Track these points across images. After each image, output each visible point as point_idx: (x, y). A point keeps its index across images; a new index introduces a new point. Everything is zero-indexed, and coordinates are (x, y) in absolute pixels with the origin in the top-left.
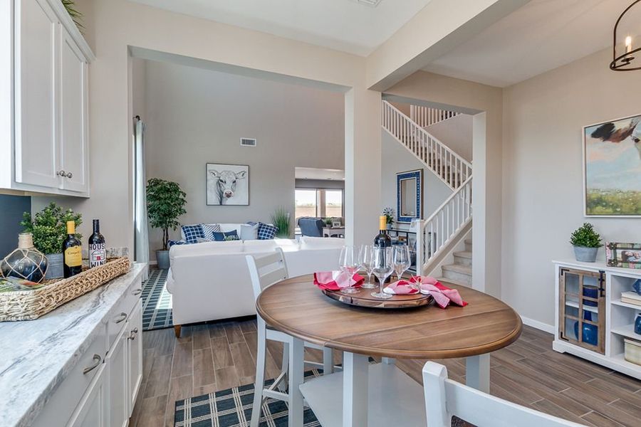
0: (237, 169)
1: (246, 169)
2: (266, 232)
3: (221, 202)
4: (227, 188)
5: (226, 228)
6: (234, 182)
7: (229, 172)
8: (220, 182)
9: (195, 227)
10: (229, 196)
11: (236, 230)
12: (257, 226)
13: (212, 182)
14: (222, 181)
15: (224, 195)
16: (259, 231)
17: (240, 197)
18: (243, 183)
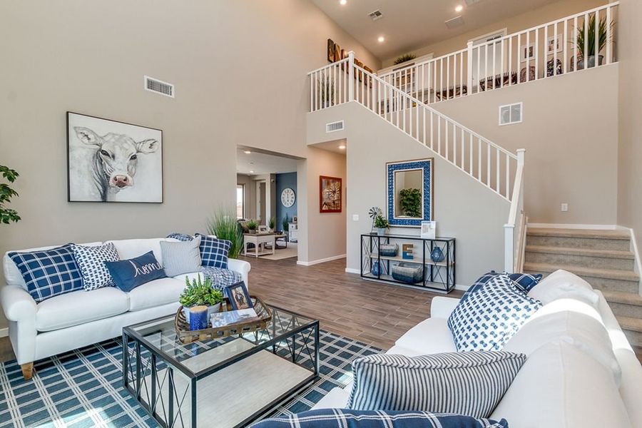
0: (139, 134)
1: (157, 135)
2: (214, 250)
3: (104, 197)
4: (118, 169)
5: (130, 249)
6: (134, 158)
7: (122, 136)
8: (102, 156)
9: (51, 253)
10: (121, 184)
11: (151, 252)
12: (197, 240)
13: (82, 154)
14: (106, 154)
15: (111, 182)
16: (201, 249)
17: (146, 186)
18: (151, 162)
